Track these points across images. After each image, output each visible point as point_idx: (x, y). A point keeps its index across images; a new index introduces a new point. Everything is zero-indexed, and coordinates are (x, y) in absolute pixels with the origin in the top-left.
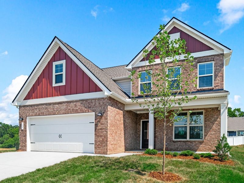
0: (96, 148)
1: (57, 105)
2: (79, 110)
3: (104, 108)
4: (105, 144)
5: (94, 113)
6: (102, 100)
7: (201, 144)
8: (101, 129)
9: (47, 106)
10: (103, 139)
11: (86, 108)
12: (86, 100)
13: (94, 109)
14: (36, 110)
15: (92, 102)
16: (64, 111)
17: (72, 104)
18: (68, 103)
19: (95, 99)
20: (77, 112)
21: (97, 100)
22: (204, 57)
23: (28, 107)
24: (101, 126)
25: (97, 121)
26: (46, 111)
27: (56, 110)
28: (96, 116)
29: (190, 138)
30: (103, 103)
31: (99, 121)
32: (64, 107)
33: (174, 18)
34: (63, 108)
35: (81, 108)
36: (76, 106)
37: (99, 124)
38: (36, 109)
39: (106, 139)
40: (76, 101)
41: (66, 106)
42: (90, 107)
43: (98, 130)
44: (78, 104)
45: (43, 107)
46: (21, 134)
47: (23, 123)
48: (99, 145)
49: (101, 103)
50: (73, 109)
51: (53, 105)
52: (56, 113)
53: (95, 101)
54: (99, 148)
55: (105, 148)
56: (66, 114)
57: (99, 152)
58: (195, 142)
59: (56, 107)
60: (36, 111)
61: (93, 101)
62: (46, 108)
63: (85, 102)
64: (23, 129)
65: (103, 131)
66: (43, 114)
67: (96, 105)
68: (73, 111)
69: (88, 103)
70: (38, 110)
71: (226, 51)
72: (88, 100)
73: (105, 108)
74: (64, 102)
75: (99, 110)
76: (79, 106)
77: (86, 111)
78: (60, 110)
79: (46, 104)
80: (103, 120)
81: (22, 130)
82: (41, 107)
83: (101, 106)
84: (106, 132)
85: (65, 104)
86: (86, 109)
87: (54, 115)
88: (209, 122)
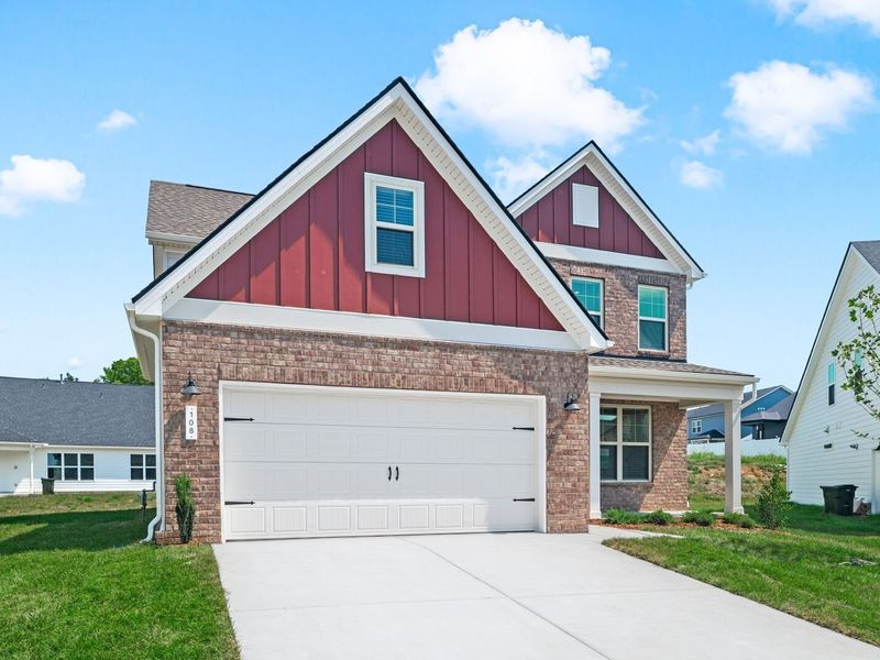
0: (553, 514)
1: (396, 352)
2: (489, 382)
3: (576, 386)
4: (581, 500)
5: (544, 397)
6: (570, 359)
7: (648, 492)
8: (568, 452)
9: (339, 348)
10: (574, 485)
11: (517, 378)
12: (517, 352)
13: (543, 384)
14: (277, 356)
15: (537, 362)
16: (425, 378)
17: (460, 355)
18: (446, 350)
19: (547, 354)
20: (480, 386)
21: (552, 358)
22: (651, 272)
23: (225, 335)
24: (568, 441)
25: (553, 426)
26: (336, 366)
27: (387, 369)
28: (550, 408)
29: (624, 477)
30: (574, 370)
31: (560, 427)
32: (426, 361)
33: (592, 142)
34: (423, 365)
35: (495, 375)
36: (476, 365)
37: (562, 436)
38: (280, 351)
39: (583, 484)
40: (480, 349)
41: (436, 361)
42: (531, 378)
43: (559, 454)
44: (486, 361)
45: (324, 347)
46: (179, 463)
47: (191, 411)
48: (564, 503)
49: (566, 370)
50: (466, 377)
51: (376, 347)
52: (393, 383)
53: (547, 358)
54: (561, 513)
55: (583, 511)
56: (436, 389)
57: (563, 526)
58: (636, 486)
59: (389, 358)
60: (282, 363)
61: (539, 357)
62: (338, 356)
63: (510, 356)
64: (192, 434)
65: (575, 460)
66: (321, 378)
67: (550, 374)
68: (466, 384)
69: (524, 362)
70: (292, 357)
71: (694, 273)
72: (523, 351)
73: (579, 386)
74: (426, 344)
75: (559, 390)
76: (488, 366)
77: (515, 387)
78: (406, 370)
79: (338, 339)
80: (573, 425)
81: (189, 444)
82: (309, 346)
83: (565, 379)
84: (582, 463)
85: (431, 353)
86: (515, 382)
87: (382, 387)
88: (662, 438)
